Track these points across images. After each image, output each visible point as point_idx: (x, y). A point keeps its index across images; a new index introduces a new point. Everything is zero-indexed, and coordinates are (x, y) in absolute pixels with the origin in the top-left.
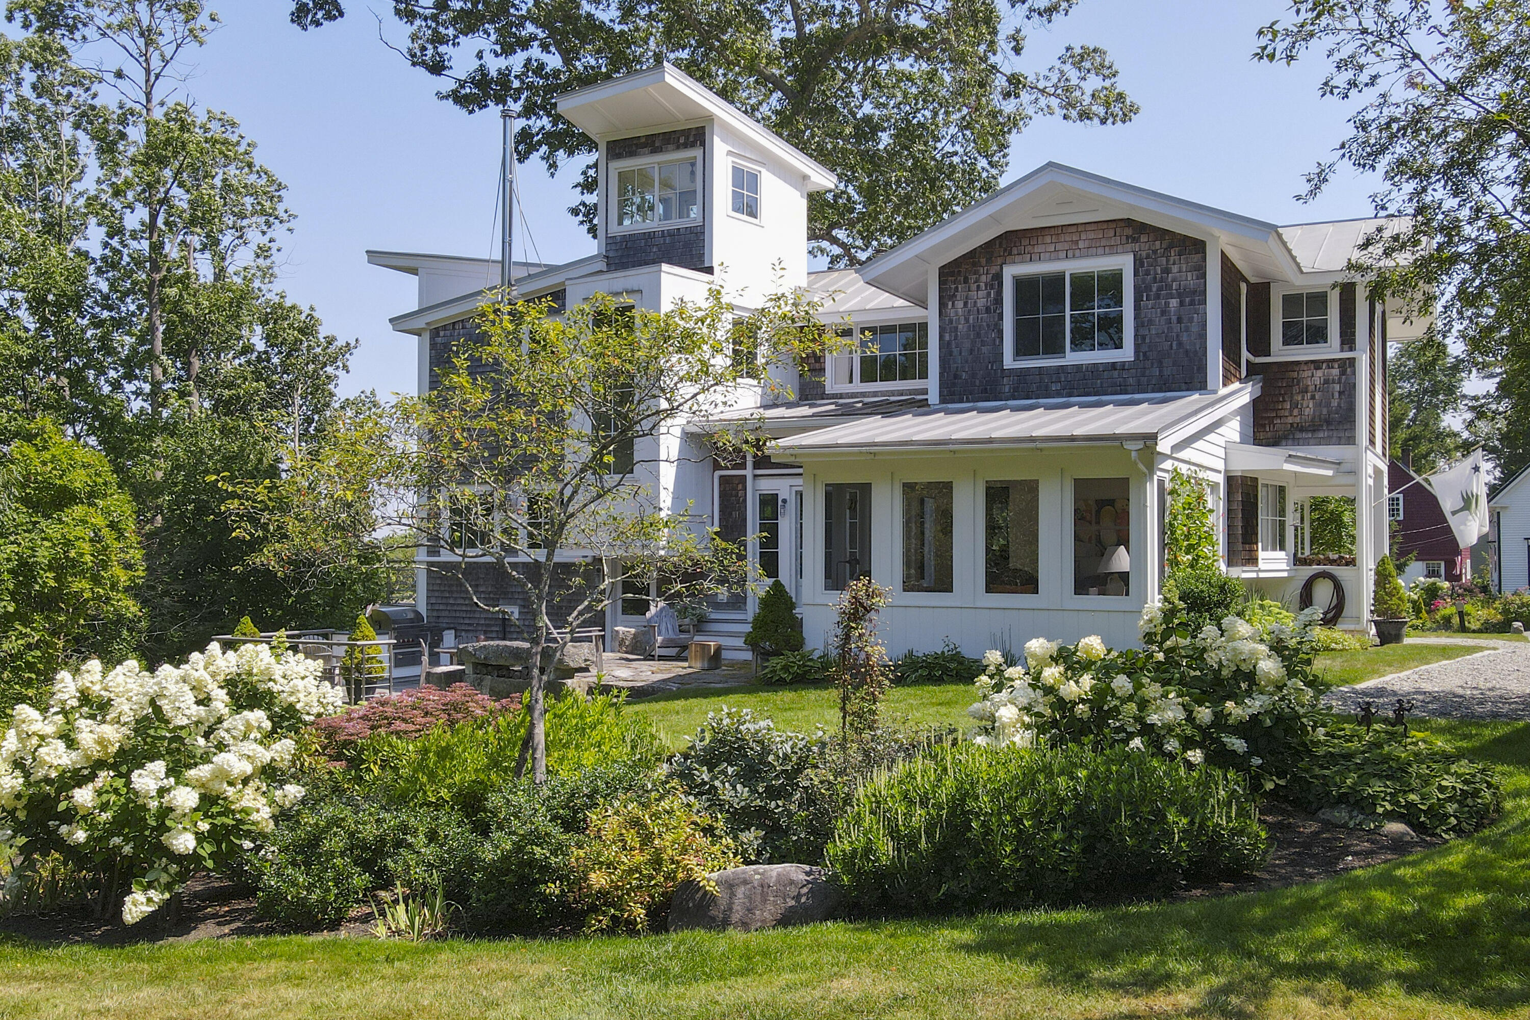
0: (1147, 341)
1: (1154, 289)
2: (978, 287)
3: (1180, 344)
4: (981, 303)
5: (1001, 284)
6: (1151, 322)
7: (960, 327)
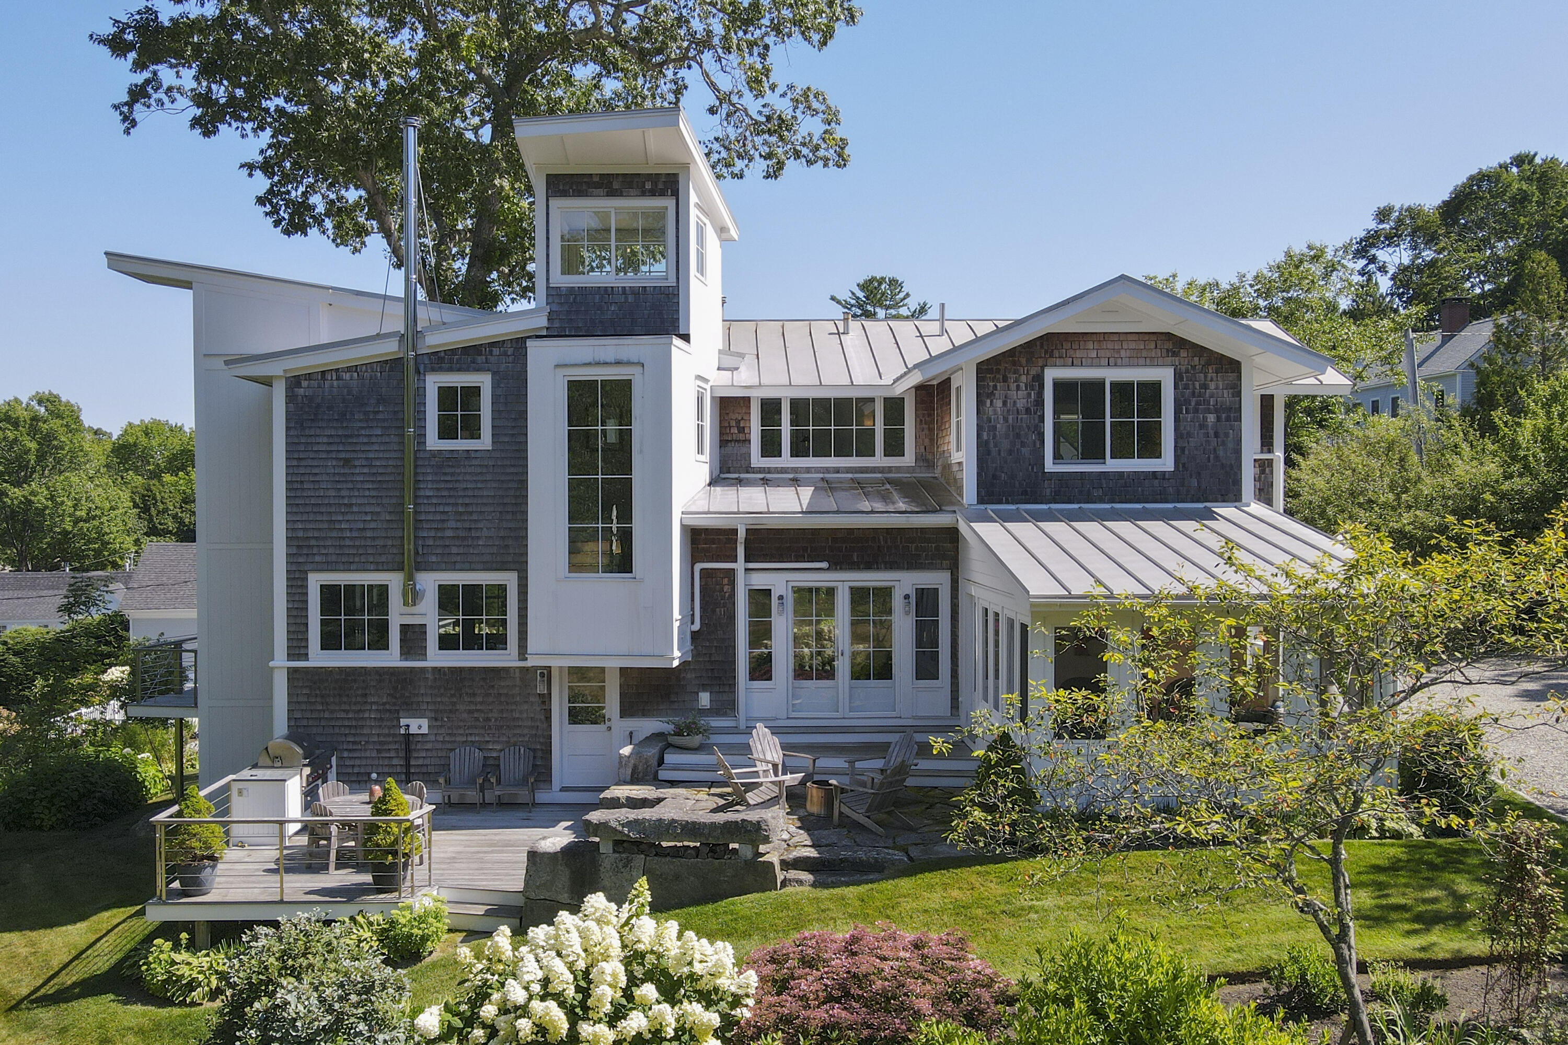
0: (1187, 452)
1: (1193, 404)
2: (1018, 388)
3: (1217, 458)
4: (1021, 404)
5: (1042, 386)
6: (1189, 435)
7: (998, 426)
